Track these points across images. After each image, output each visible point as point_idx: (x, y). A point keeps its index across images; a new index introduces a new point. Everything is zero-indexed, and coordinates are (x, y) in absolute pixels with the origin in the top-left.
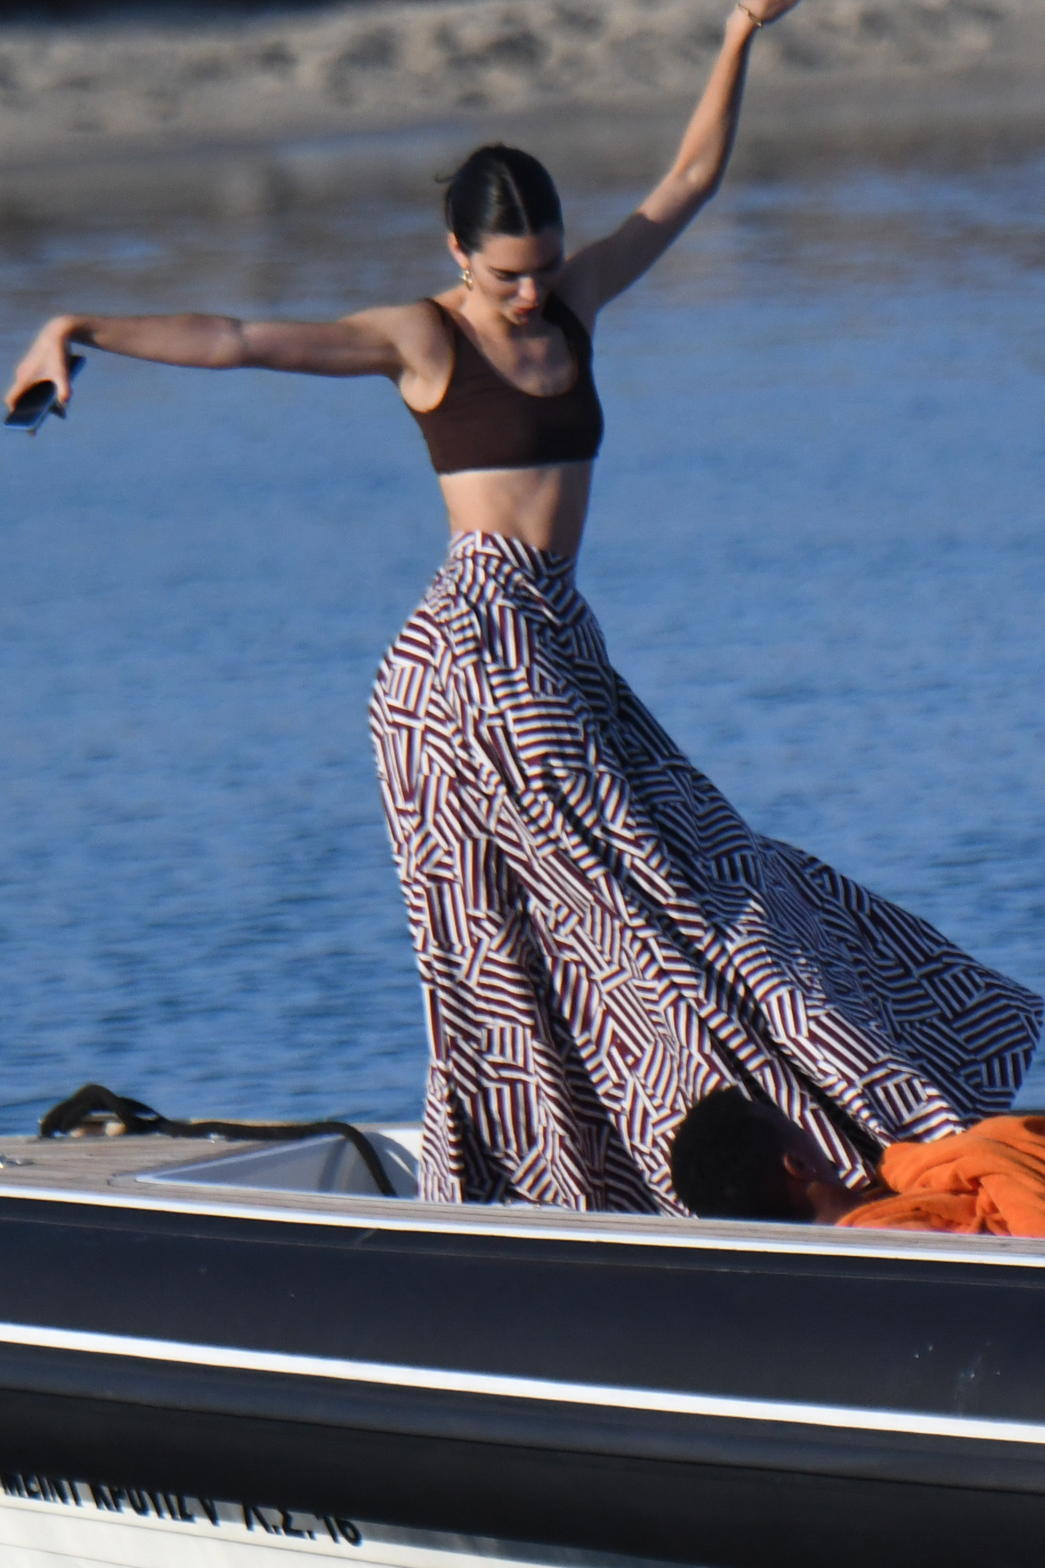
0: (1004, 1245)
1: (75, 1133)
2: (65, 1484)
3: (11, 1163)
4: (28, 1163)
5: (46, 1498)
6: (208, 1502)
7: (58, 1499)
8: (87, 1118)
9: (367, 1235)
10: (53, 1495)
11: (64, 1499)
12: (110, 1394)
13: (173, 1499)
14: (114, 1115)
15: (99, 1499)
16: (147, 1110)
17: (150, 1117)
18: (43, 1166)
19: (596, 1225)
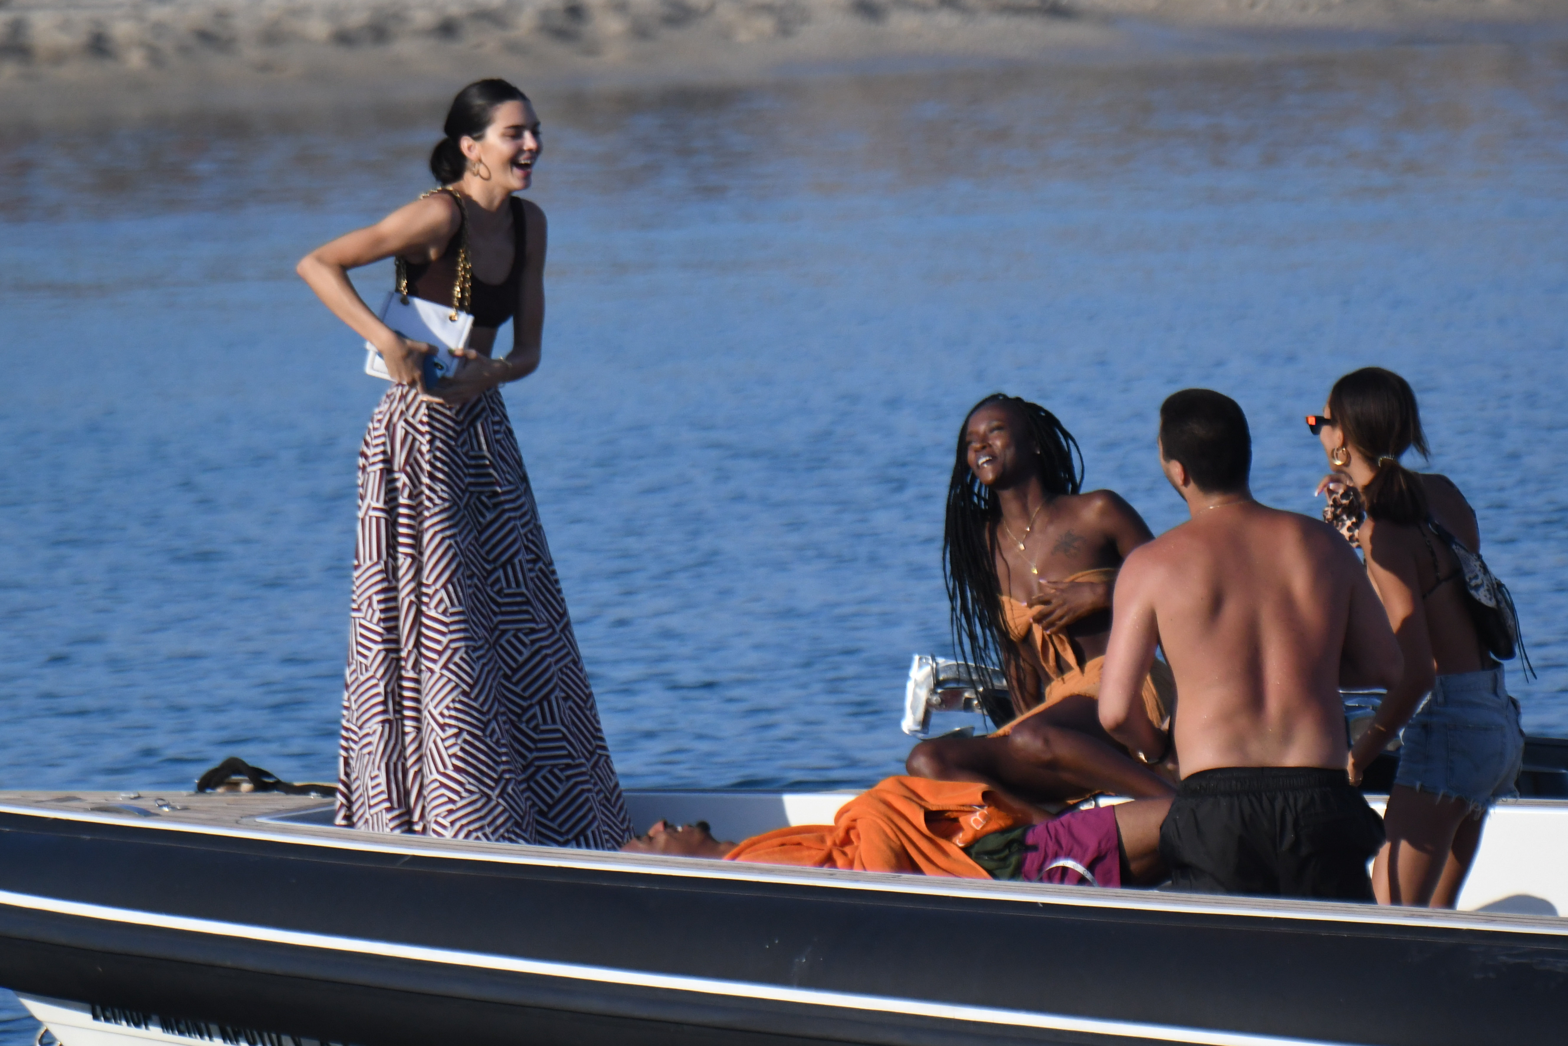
1: (220, 790)
2: (203, 1025)
3: (173, 808)
4: (185, 809)
5: (190, 1036)
6: (297, 1039)
7: (198, 1036)
8: (227, 780)
9: (406, 859)
10: (195, 1034)
11: (201, 1036)
12: (229, 963)
13: (274, 1036)
14: (246, 778)
15: (225, 1037)
16: (268, 775)
17: (271, 781)
18: (197, 810)
19: (560, 855)
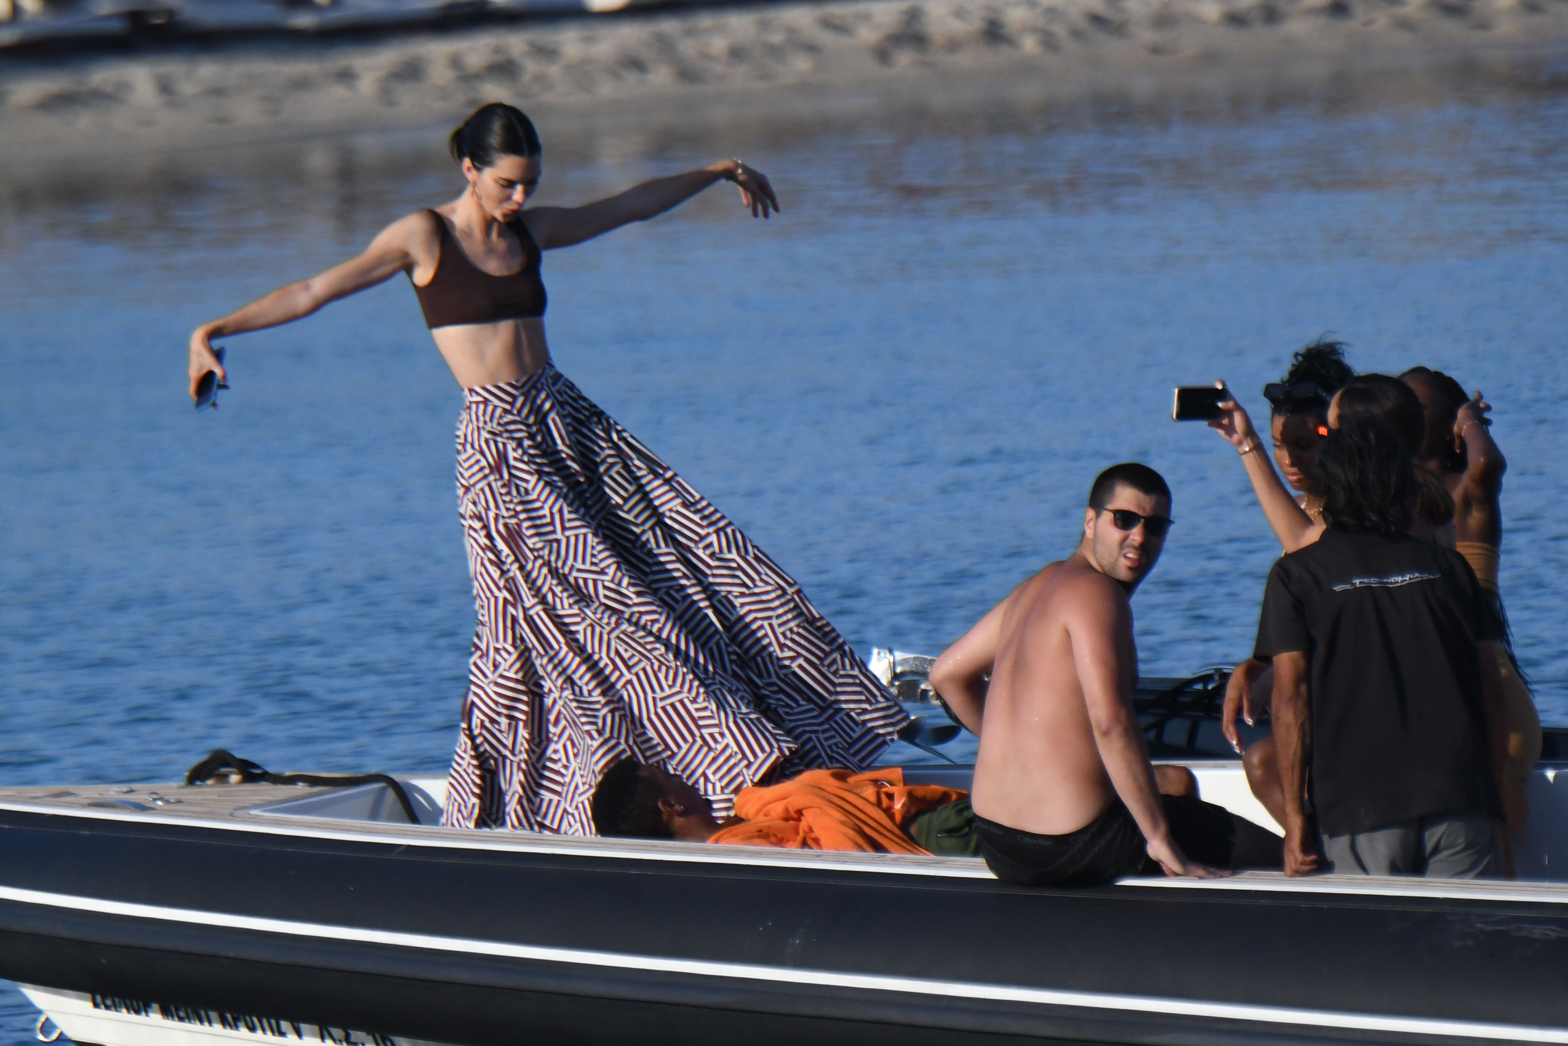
0: (818, 856)
1: (210, 782)
2: (203, 1013)
3: (167, 802)
4: (179, 802)
5: (190, 1022)
6: (296, 1024)
7: (198, 1022)
8: (217, 772)
9: (401, 849)
10: (195, 1020)
11: (201, 1022)
12: (232, 954)
13: (273, 1022)
14: (235, 770)
15: (224, 1022)
16: (257, 766)
17: (258, 771)
18: (189, 803)
